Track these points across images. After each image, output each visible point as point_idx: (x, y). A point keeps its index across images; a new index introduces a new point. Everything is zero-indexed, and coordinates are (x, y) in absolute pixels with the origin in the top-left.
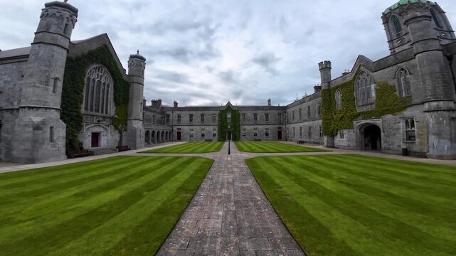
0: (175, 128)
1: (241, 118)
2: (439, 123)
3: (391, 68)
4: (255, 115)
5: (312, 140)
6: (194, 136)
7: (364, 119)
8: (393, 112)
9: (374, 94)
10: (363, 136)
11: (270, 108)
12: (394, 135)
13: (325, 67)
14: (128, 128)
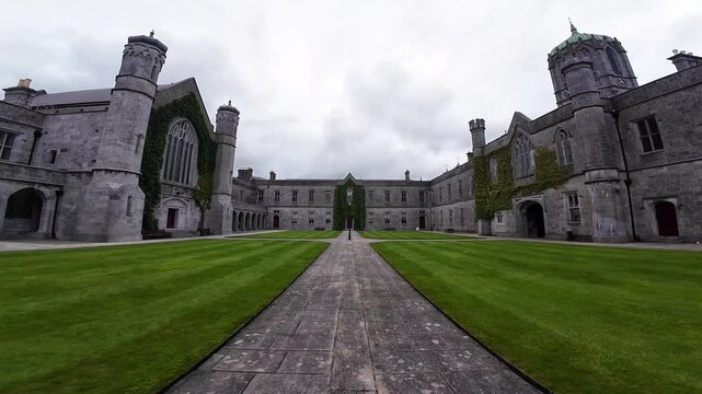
0: (271, 210)
1: (367, 197)
2: (601, 197)
3: (551, 129)
4: (387, 193)
5: (465, 228)
6: (299, 222)
7: (524, 195)
8: (554, 185)
9: (533, 163)
10: (525, 219)
11: (408, 183)
12: (558, 214)
13: (477, 127)
14: (212, 205)
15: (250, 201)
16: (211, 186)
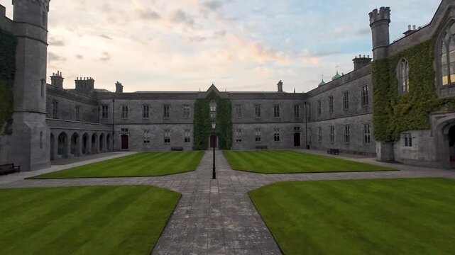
0: (118, 129)
1: (234, 111)
4: (258, 107)
5: (352, 148)
6: (152, 142)
7: (451, 111)
10: (447, 142)
11: (281, 95)
13: (380, 19)
14: (14, 127)
15: (91, 119)
16: (11, 102)
